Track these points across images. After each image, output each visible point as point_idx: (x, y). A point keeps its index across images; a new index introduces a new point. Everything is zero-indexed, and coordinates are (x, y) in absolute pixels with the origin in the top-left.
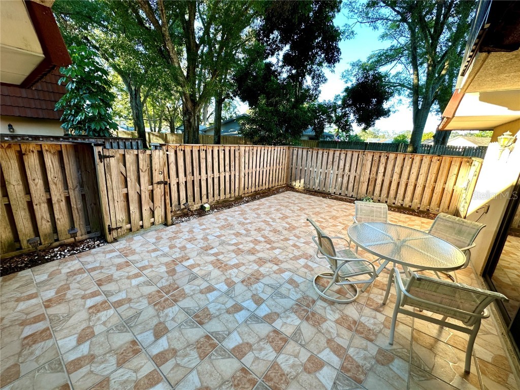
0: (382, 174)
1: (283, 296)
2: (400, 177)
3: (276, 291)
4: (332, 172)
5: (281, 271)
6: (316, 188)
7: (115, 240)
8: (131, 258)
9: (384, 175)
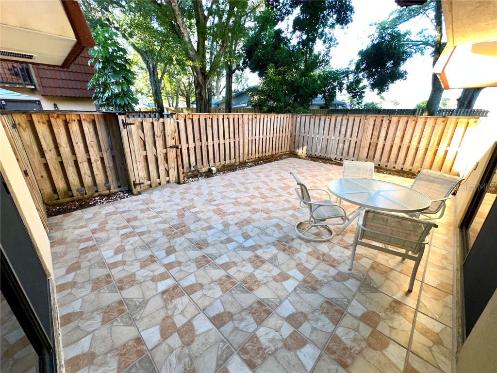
0: (384, 138)
1: (267, 235)
2: (402, 141)
3: (263, 231)
4: (334, 138)
5: (270, 218)
6: (318, 154)
7: (139, 193)
8: (151, 205)
9: (385, 140)
